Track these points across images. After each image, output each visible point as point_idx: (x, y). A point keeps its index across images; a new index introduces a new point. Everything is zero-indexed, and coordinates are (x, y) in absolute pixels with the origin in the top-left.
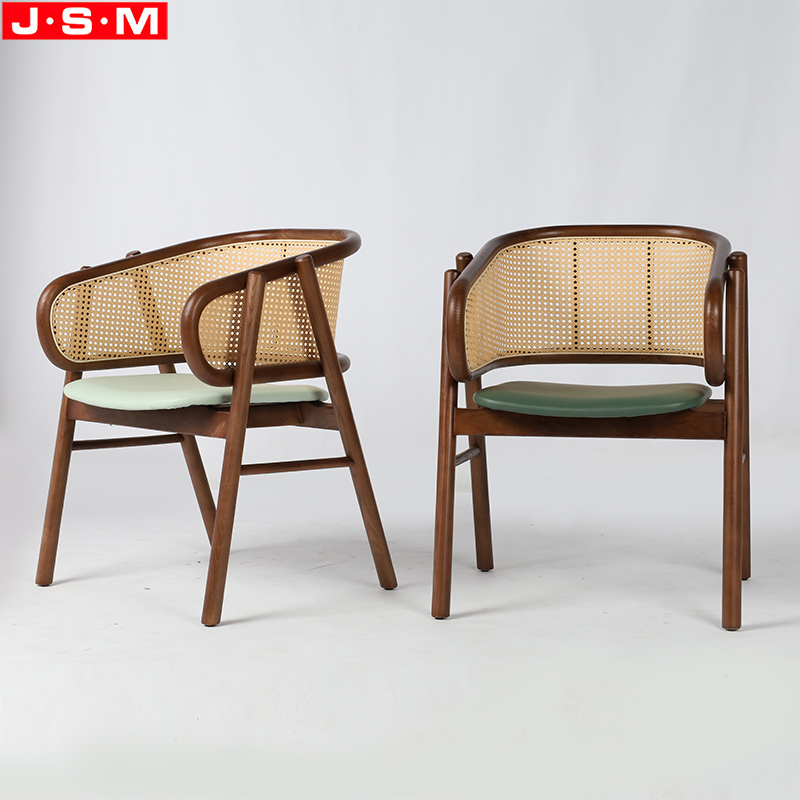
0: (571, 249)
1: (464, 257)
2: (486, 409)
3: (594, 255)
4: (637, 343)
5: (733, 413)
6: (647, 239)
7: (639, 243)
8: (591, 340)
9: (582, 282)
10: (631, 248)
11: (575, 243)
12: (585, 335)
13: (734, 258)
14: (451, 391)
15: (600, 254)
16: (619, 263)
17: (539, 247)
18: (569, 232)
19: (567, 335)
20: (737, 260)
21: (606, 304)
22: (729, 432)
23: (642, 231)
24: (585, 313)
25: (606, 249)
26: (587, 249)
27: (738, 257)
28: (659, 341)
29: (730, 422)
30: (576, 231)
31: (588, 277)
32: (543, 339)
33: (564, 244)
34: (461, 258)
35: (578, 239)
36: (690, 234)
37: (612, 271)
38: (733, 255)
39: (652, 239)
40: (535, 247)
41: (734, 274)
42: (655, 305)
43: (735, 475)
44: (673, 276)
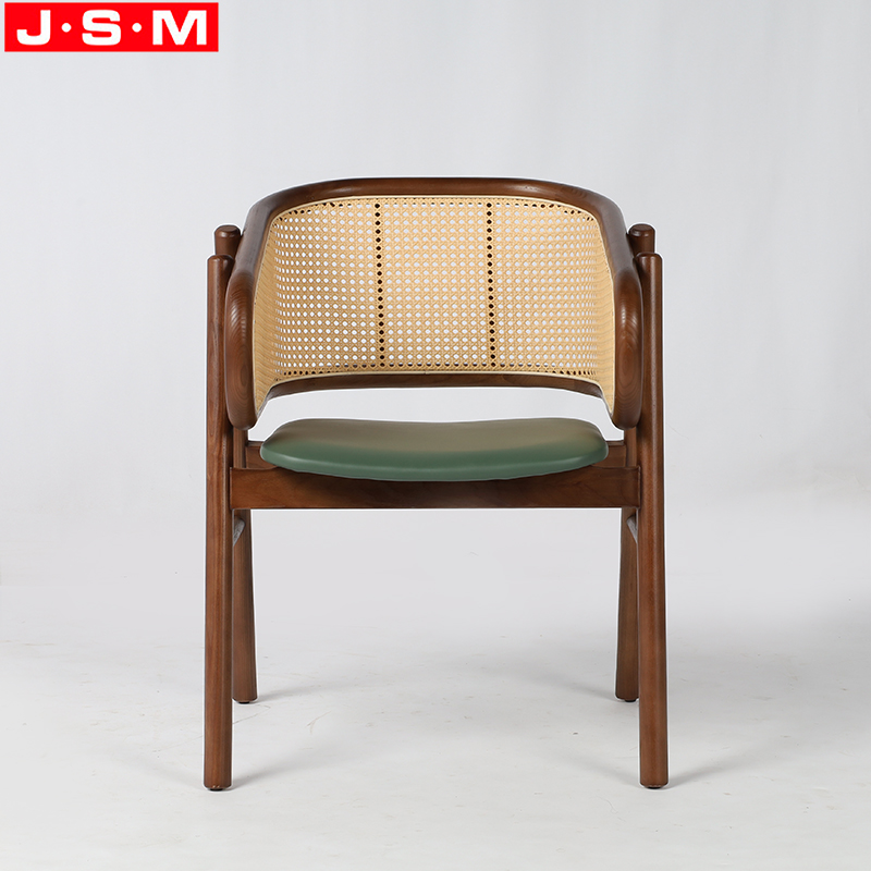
0: (371, 215)
1: (229, 233)
2: (279, 469)
3: (406, 223)
4: (474, 357)
5: (650, 468)
6: (486, 199)
7: (474, 205)
8: (405, 353)
9: (389, 265)
10: (461, 214)
11: (377, 206)
12: (395, 345)
13: (637, 234)
14: (224, 443)
15: (415, 223)
16: (445, 235)
17: (325, 212)
18: (369, 188)
19: (368, 345)
20: (641, 237)
21: (427, 298)
22: (646, 497)
23: (478, 187)
24: (395, 311)
25: (424, 214)
26: (396, 214)
27: (642, 232)
28: (507, 353)
29: (646, 482)
30: (379, 187)
31: (398, 256)
32: (333, 352)
33: (362, 206)
34: (223, 235)
35: (382, 199)
36: (553, 193)
37: (435, 247)
38: (634, 229)
39: (493, 199)
40: (320, 214)
41: (648, 261)
42: (500, 298)
43: (655, 560)
44: (526, 256)
